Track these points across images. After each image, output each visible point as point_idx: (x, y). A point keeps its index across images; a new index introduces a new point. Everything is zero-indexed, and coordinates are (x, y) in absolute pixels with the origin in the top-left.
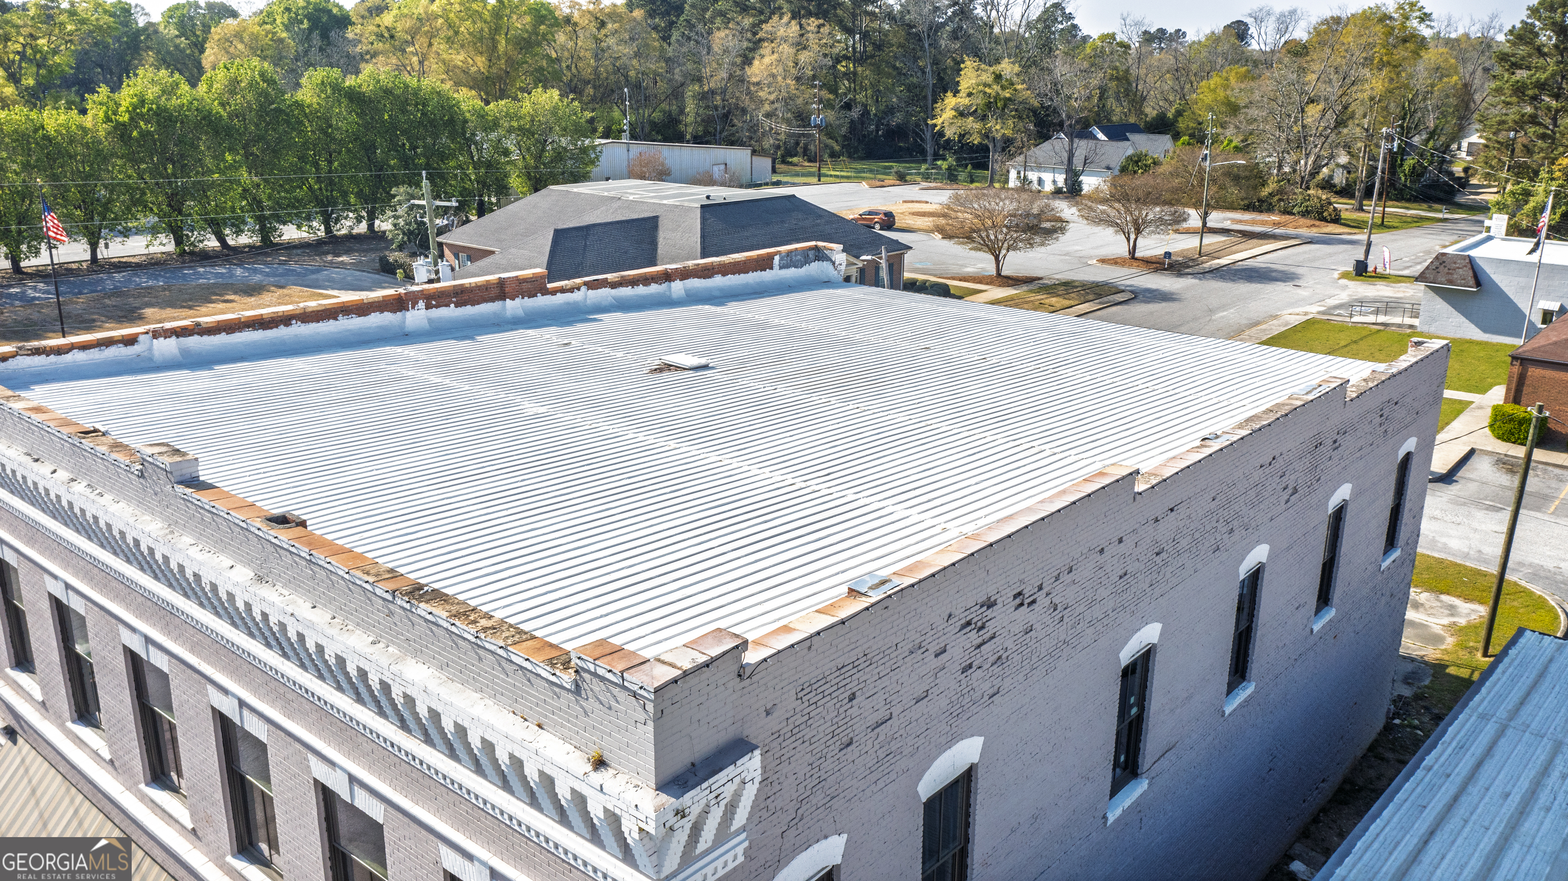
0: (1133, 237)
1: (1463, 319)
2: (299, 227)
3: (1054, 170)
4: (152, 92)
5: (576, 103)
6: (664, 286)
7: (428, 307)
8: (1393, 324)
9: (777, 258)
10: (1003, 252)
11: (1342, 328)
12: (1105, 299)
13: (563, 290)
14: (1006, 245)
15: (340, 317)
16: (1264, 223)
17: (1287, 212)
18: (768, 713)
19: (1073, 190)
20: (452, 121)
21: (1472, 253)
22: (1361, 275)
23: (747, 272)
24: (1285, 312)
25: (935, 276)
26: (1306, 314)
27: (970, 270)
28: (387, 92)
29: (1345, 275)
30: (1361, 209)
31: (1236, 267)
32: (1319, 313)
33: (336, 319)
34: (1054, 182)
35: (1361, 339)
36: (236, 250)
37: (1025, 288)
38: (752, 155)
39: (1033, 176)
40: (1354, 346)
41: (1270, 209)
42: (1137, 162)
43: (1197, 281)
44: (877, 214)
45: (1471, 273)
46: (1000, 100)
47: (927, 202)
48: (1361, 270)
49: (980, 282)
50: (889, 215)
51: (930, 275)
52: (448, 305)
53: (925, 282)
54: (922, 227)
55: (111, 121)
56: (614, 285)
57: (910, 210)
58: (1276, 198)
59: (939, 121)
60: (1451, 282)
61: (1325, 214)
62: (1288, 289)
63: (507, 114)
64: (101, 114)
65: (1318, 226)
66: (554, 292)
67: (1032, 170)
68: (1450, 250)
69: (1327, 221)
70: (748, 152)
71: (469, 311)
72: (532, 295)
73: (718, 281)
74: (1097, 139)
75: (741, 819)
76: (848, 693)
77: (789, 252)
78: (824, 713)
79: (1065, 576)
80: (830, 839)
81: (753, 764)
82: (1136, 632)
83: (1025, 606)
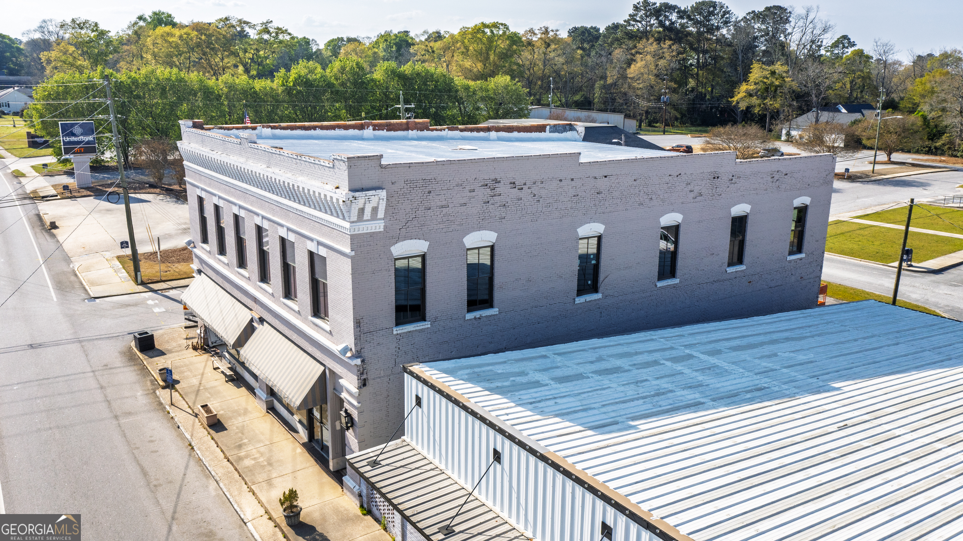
4: (303, 72)
5: (519, 84)
6: (487, 133)
7: (374, 129)
9: (548, 127)
11: (937, 208)
13: (437, 130)
15: (336, 129)
16: (932, 161)
18: (393, 184)
20: (450, 90)
23: (531, 132)
28: (418, 74)
31: (894, 180)
33: (334, 129)
35: (944, 213)
38: (625, 118)
41: (942, 154)
43: (863, 185)
44: (681, 146)
46: (773, 86)
50: (689, 148)
52: (383, 130)
55: (284, 86)
56: (462, 130)
59: (735, 99)
62: (918, 190)
63: (481, 88)
64: (280, 82)
66: (432, 130)
67: (795, 130)
70: (623, 116)
71: (392, 133)
72: (422, 130)
74: (841, 112)
75: (381, 214)
76: (428, 190)
77: (555, 126)
78: (417, 193)
79: (539, 184)
80: (421, 241)
81: (383, 194)
82: (587, 223)
83: (517, 189)
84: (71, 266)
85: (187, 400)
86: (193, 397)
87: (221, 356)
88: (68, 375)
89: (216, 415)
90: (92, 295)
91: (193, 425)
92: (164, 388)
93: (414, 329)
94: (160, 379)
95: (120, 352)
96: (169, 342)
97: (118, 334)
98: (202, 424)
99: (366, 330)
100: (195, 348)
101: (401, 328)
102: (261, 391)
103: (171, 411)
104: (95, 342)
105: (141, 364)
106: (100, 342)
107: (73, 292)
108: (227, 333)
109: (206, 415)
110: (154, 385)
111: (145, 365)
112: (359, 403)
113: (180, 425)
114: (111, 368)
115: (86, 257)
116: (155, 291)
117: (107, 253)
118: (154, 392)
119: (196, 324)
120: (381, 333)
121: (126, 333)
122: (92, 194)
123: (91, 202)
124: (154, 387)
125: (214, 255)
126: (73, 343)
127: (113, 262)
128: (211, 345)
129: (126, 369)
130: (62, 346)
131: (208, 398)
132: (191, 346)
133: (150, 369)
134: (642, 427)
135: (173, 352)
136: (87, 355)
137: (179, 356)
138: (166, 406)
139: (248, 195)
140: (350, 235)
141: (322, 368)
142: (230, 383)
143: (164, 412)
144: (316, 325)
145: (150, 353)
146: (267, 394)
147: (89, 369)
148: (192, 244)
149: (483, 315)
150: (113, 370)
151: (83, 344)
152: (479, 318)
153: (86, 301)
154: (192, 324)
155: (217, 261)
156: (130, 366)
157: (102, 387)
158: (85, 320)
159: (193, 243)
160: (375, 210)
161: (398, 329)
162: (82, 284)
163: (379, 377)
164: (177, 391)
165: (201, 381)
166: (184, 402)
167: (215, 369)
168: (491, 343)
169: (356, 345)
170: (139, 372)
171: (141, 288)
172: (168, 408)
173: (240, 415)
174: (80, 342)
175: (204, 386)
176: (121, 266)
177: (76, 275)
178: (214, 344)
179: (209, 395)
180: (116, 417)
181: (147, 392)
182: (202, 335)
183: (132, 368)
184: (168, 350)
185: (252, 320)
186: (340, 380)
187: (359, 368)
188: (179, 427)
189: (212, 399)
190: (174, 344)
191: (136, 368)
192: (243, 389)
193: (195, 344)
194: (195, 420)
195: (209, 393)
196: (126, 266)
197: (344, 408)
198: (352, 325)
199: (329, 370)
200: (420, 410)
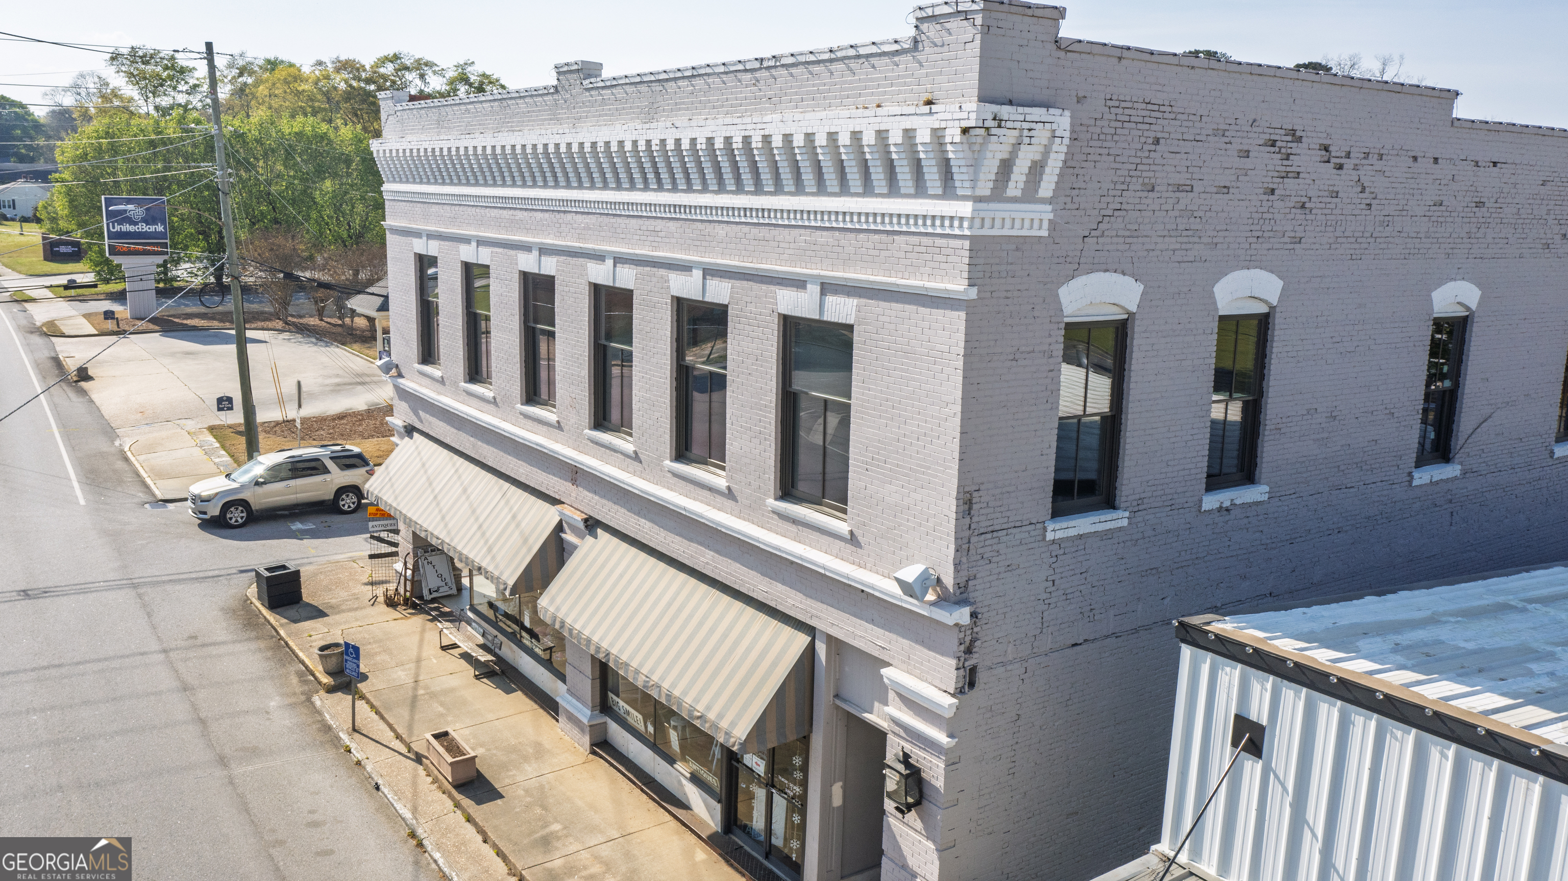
18: (1081, 99)
75: (1047, 188)
76: (1152, 134)
78: (1129, 138)
79: (1373, 159)
80: (1126, 277)
81: (1063, 121)
82: (1452, 279)
83: (1331, 165)
84: (117, 443)
85: (391, 721)
86: (405, 713)
87: (455, 618)
88: (106, 659)
89: (474, 758)
90: (159, 495)
91: (415, 784)
92: (331, 690)
93: (1093, 529)
94: (321, 668)
95: (222, 609)
96: (330, 590)
97: (217, 573)
98: (435, 781)
99: (983, 524)
100: (391, 603)
101: (1064, 525)
102: (574, 701)
103: (353, 746)
104: (169, 587)
105: (272, 637)
106: (178, 587)
107: (119, 489)
108: (493, 558)
109: (450, 760)
110: (306, 682)
111: (282, 638)
112: (951, 736)
113: (380, 782)
114: (203, 645)
115: (147, 428)
117: (189, 422)
118: (309, 700)
119: (394, 549)
120: (1019, 534)
121: (234, 571)
122: (157, 328)
123: (157, 341)
124: (306, 688)
125: (455, 384)
126: (120, 587)
127: (202, 437)
128: (427, 597)
129: (239, 647)
130: (94, 594)
131: (441, 715)
132: (381, 599)
133: (294, 647)
135: (343, 611)
136: (149, 615)
137: (357, 620)
138: (341, 735)
139: (569, 217)
140: (970, 238)
141: (803, 640)
142: (485, 680)
143: (336, 747)
144: (795, 521)
145: (292, 611)
146: (593, 708)
147: (154, 646)
148: (394, 370)
149: (1238, 502)
150: (213, 650)
151: (141, 591)
152: (1227, 510)
153: (147, 506)
154: (385, 549)
155: (464, 396)
156: (249, 639)
157: (185, 688)
158: (144, 542)
159: (397, 366)
160: (1037, 169)
161: (1057, 526)
162: (138, 475)
163: (1003, 664)
164: (362, 697)
165: (417, 675)
166: (383, 726)
167: (444, 648)
168: (1244, 578)
169: (957, 565)
170: (269, 654)
172: (344, 736)
173: (526, 759)
174: (135, 586)
175: (426, 687)
176: (217, 445)
177: (126, 459)
178: (435, 595)
179: (441, 709)
180: (223, 761)
181: (293, 700)
182: (409, 572)
183: (253, 645)
184: (332, 607)
185: (559, 528)
186: (884, 671)
187: (962, 635)
188: (377, 788)
189: (450, 719)
190: (344, 594)
191: (262, 644)
192: (519, 696)
193: (391, 593)
194: (415, 770)
195: (442, 704)
196: (228, 443)
197: (894, 747)
198: (949, 506)
199: (834, 644)
200: (1252, 768)
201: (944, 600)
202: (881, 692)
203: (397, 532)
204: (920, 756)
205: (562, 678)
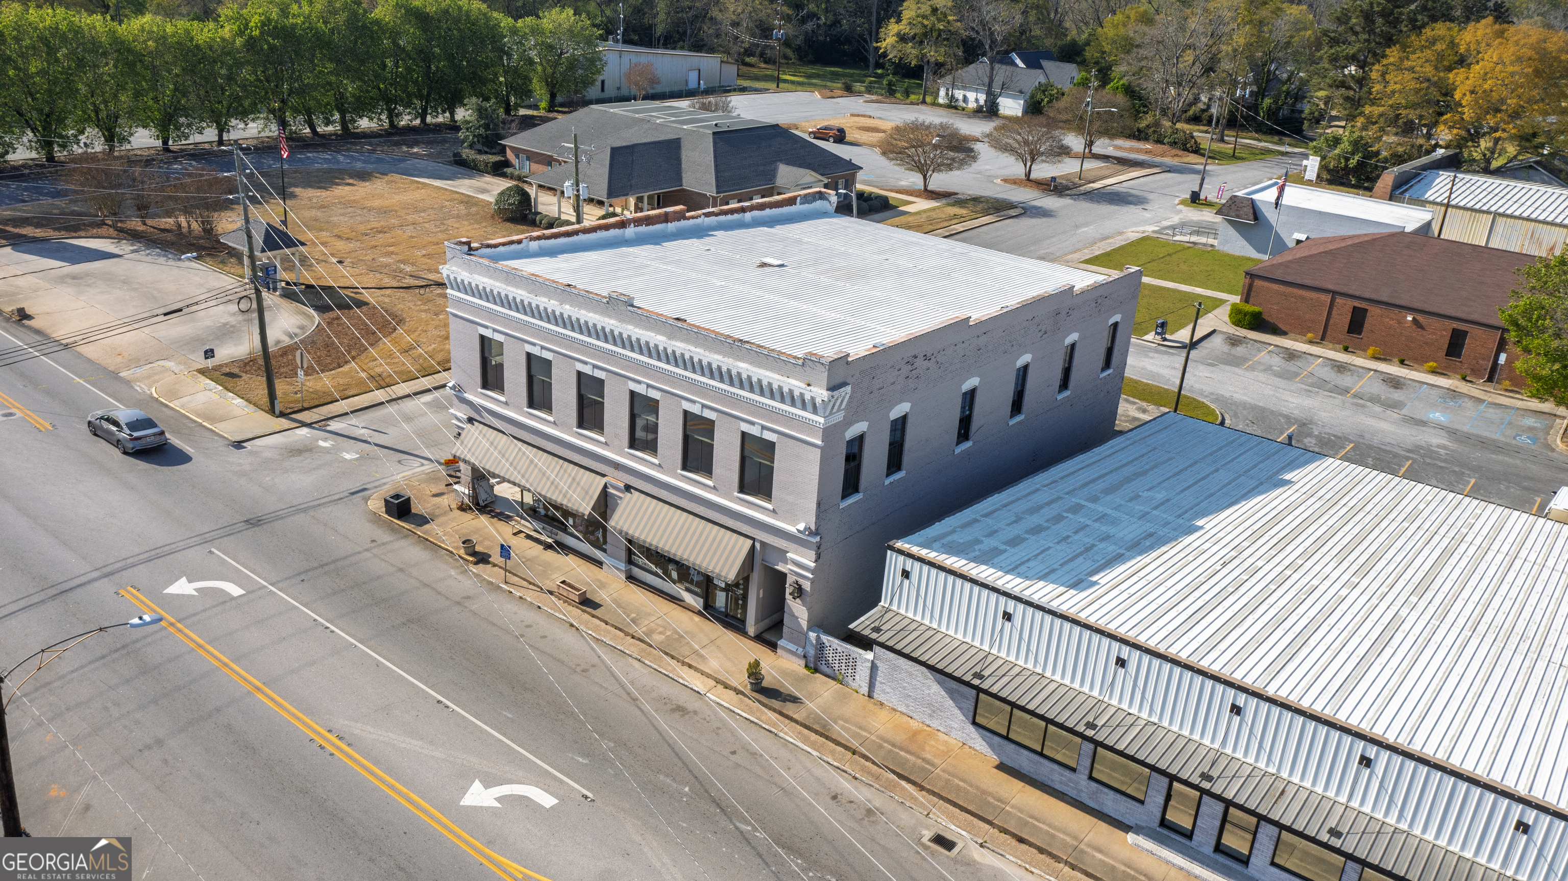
0: (1029, 164)
1: (1245, 242)
2: (371, 119)
3: (977, 91)
6: (741, 215)
7: (635, 226)
8: (1200, 244)
9: (798, 198)
10: (930, 172)
11: (1166, 244)
12: (1002, 213)
13: (693, 217)
14: (932, 168)
16: (1139, 151)
17: (1159, 141)
18: (852, 376)
19: (990, 110)
21: (1254, 197)
22: (1195, 202)
23: (783, 207)
24: (1130, 230)
25: (877, 187)
26: (1144, 232)
27: (903, 183)
29: (1183, 202)
30: (1222, 140)
31: (1102, 191)
32: (1154, 232)
34: (977, 100)
35: (1176, 253)
36: (323, 136)
37: (944, 201)
38: (722, 62)
39: (959, 94)
40: (1168, 258)
41: (1146, 139)
42: (1044, 91)
43: (1072, 201)
44: (831, 129)
45: (1251, 211)
46: (935, 30)
47: (870, 117)
48: (1195, 198)
49: (911, 195)
50: (841, 131)
51: (874, 186)
52: (642, 225)
53: (871, 193)
54: (867, 142)
55: (245, 35)
56: (716, 215)
57: (857, 125)
58: (1152, 129)
59: (883, 44)
60: (1238, 217)
61: (1188, 146)
62: (1137, 211)
65: (1180, 156)
66: (688, 218)
67: (959, 89)
68: (1240, 194)
69: (1188, 151)
70: (718, 60)
71: (651, 228)
72: (679, 220)
73: (768, 212)
74: (1016, 66)
75: (844, 407)
76: (872, 376)
77: (806, 195)
78: (867, 381)
79: (942, 351)
80: (864, 421)
81: (848, 389)
82: (969, 377)
83: (927, 360)
84: (138, 389)
85: (520, 576)
89: (585, 591)
90: (231, 438)
91: (557, 604)
92: (475, 563)
93: (853, 501)
94: (460, 552)
97: (336, 494)
98: (565, 602)
99: (823, 509)
100: (461, 509)
101: (845, 502)
102: (613, 561)
103: (512, 590)
105: (414, 535)
106: (329, 509)
107: (200, 436)
109: (575, 593)
110: (455, 558)
111: (421, 535)
112: (815, 574)
113: (539, 605)
114: (383, 544)
116: (304, 425)
117: (173, 364)
118: (470, 570)
120: (832, 509)
124: (458, 561)
125: (519, 408)
127: (202, 380)
129: (401, 543)
131: (545, 571)
132: (455, 507)
133: (431, 539)
134: (1103, 582)
135: (439, 516)
138: (501, 585)
140: (823, 429)
141: (750, 542)
142: (550, 550)
143: (504, 592)
144: (746, 501)
145: (414, 520)
146: (625, 563)
149: (896, 479)
150: (392, 547)
152: (893, 482)
153: (232, 449)
156: (402, 538)
157: (401, 570)
158: (270, 478)
160: (841, 403)
161: (843, 503)
164: (495, 566)
166: (517, 579)
167: (515, 534)
169: (816, 523)
170: (422, 545)
171: (284, 423)
172: (504, 587)
173: (599, 588)
174: (303, 511)
176: (221, 388)
180: (460, 604)
181: (458, 569)
182: (471, 492)
183: (408, 542)
184: (433, 515)
185: (605, 486)
186: (787, 554)
187: (817, 544)
188: (538, 607)
189: (549, 572)
190: (430, 505)
191: (411, 540)
193: (461, 504)
194: (550, 597)
195: (540, 565)
196: (228, 386)
197: (790, 579)
198: (814, 506)
199: (763, 544)
200: (906, 582)
201: (811, 534)
202: (785, 561)
203: (459, 471)
204: (801, 581)
205: (605, 551)
